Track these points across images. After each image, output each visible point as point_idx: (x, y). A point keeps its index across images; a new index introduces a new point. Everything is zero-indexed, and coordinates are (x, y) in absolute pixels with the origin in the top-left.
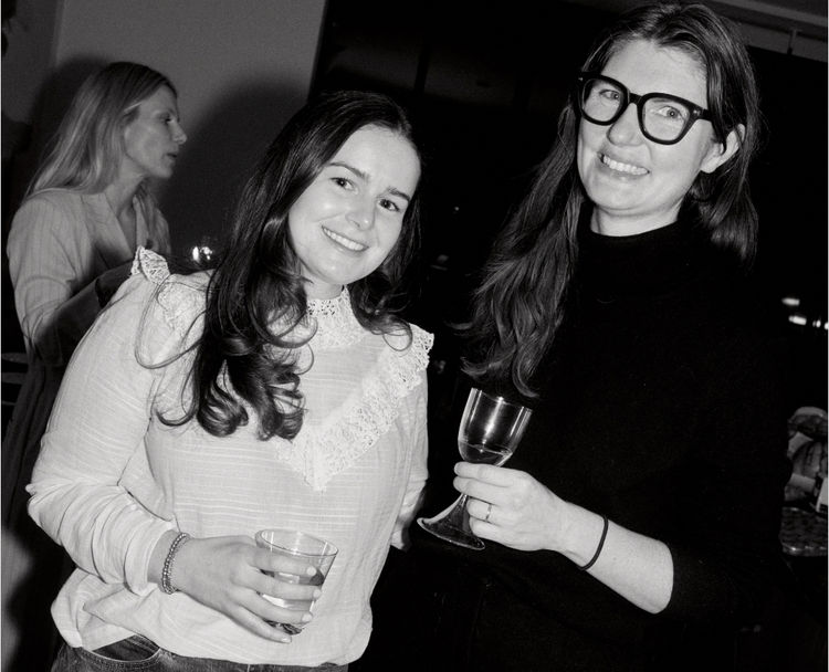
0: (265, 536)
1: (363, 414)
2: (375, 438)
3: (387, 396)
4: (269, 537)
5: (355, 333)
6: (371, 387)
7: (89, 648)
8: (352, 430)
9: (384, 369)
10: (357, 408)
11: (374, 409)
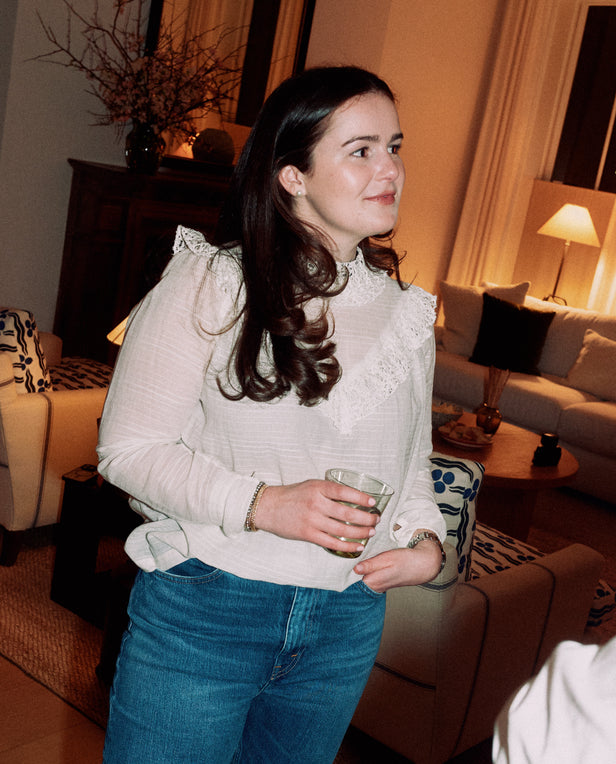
0: (334, 474)
1: (383, 366)
2: (395, 387)
3: (402, 348)
4: (337, 476)
5: (370, 292)
6: (389, 341)
7: (163, 569)
8: (375, 380)
9: (398, 324)
10: (378, 360)
11: (393, 361)
